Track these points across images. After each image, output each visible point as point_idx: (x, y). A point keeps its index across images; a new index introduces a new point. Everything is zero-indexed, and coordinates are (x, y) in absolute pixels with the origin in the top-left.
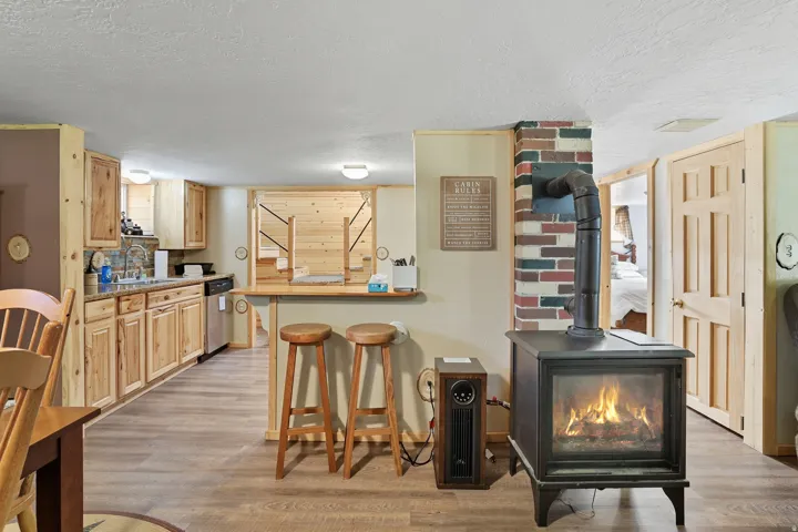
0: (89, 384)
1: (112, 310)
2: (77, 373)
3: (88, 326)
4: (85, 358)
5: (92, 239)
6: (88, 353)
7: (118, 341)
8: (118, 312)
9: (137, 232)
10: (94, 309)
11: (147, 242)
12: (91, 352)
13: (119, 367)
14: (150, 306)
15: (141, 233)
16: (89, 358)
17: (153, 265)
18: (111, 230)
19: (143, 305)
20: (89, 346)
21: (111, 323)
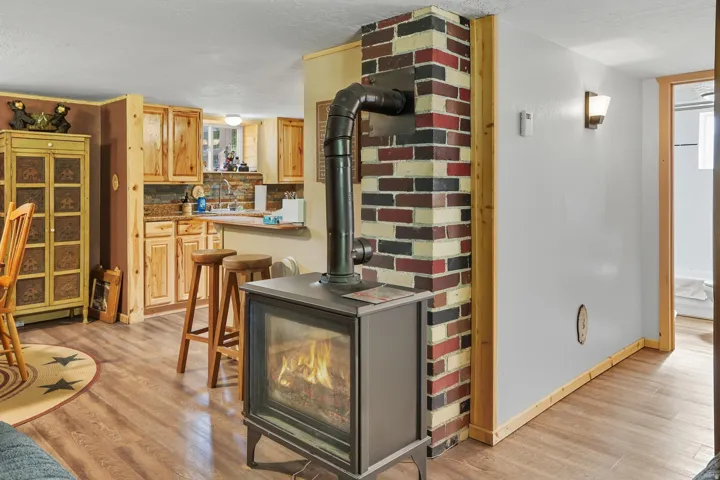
0: (147, 284)
1: (172, 231)
2: (137, 272)
3: (148, 241)
4: (145, 263)
5: (175, 175)
6: (147, 260)
7: (177, 256)
8: (177, 233)
9: (245, 168)
10: (152, 228)
11: (250, 177)
12: (151, 261)
13: (177, 277)
14: (210, 231)
15: (247, 169)
16: (148, 263)
17: (253, 199)
18: (191, 168)
19: (204, 230)
20: (149, 254)
21: (171, 241)
